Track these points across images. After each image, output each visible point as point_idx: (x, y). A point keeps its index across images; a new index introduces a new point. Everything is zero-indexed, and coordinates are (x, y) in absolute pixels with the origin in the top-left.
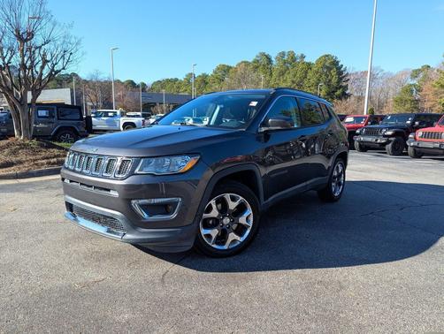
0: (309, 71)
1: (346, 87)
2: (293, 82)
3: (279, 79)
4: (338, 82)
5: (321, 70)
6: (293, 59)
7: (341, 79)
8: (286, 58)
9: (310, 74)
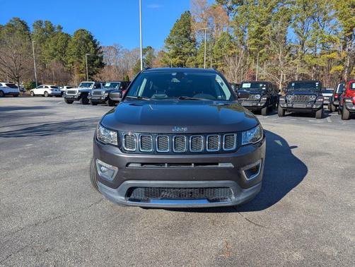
0: (69, 41)
1: (101, 58)
2: (56, 50)
3: (41, 46)
4: (95, 53)
5: (79, 41)
6: (52, 29)
7: (97, 51)
8: (44, 27)
9: (70, 44)
